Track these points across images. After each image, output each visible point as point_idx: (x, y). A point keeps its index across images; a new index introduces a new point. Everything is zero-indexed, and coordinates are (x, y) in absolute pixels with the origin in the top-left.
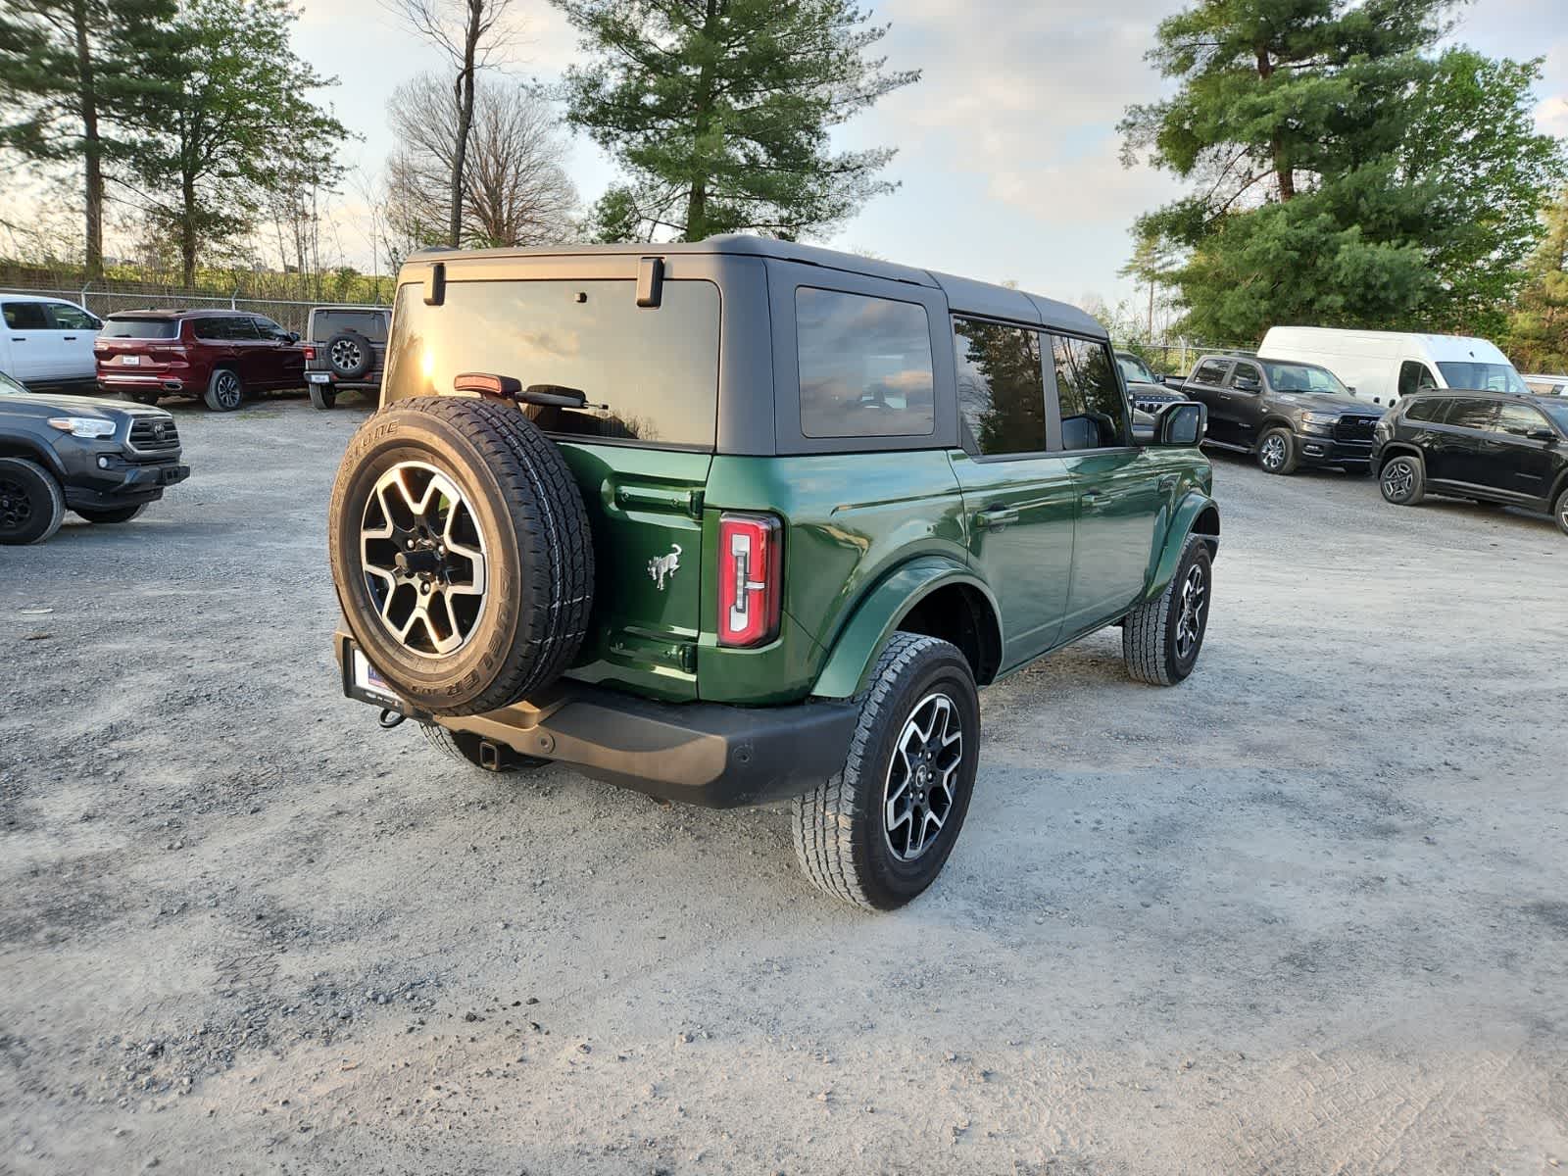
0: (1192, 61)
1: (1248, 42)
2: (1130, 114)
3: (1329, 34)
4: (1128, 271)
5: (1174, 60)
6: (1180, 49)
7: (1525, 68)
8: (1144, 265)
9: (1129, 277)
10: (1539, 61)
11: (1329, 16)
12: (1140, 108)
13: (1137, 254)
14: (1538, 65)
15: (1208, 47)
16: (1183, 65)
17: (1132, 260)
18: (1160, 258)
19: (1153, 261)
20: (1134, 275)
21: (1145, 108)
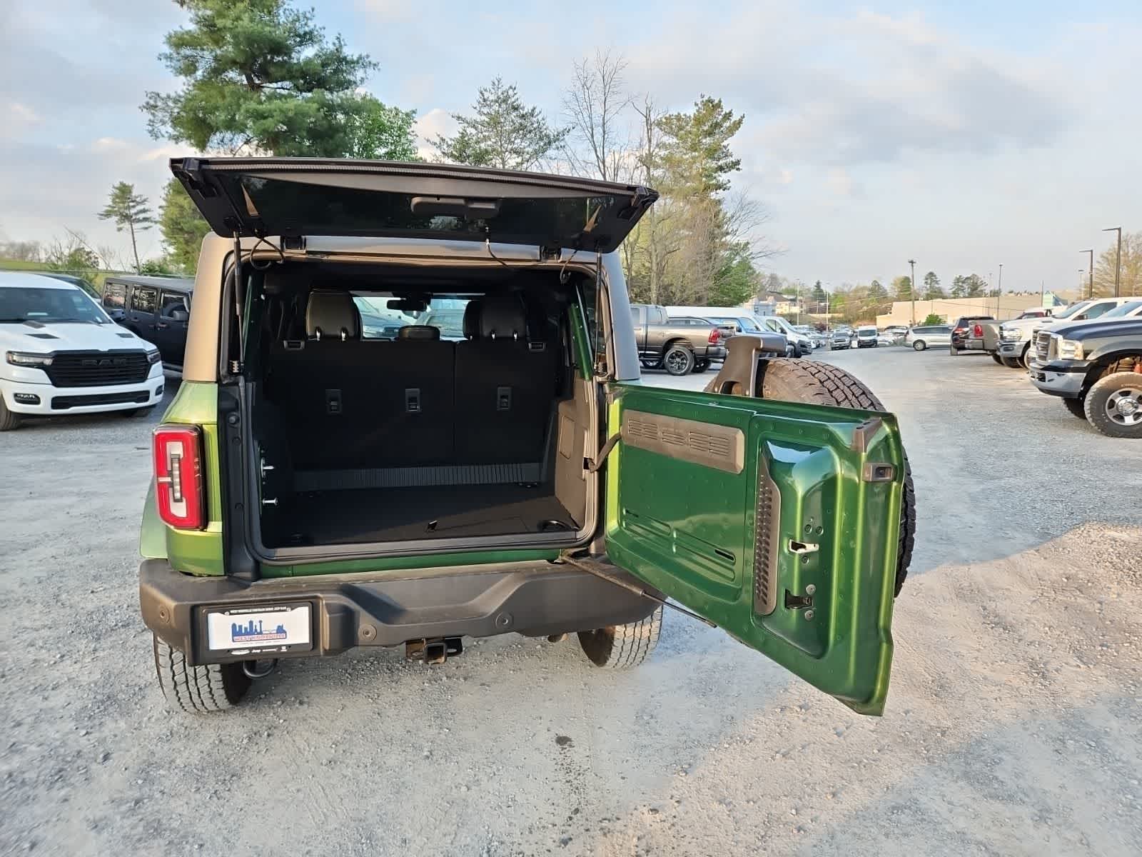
0: (196, 69)
1: (238, 63)
2: (150, 98)
3: (296, 71)
4: (108, 214)
5: (181, 64)
6: (186, 57)
7: (407, 115)
8: (121, 211)
9: (110, 219)
10: (414, 112)
11: (290, 57)
12: (158, 95)
13: (114, 202)
14: (414, 115)
15: (206, 60)
16: (190, 69)
17: (109, 206)
18: (134, 207)
19: (129, 208)
20: (115, 218)
21: (163, 95)
